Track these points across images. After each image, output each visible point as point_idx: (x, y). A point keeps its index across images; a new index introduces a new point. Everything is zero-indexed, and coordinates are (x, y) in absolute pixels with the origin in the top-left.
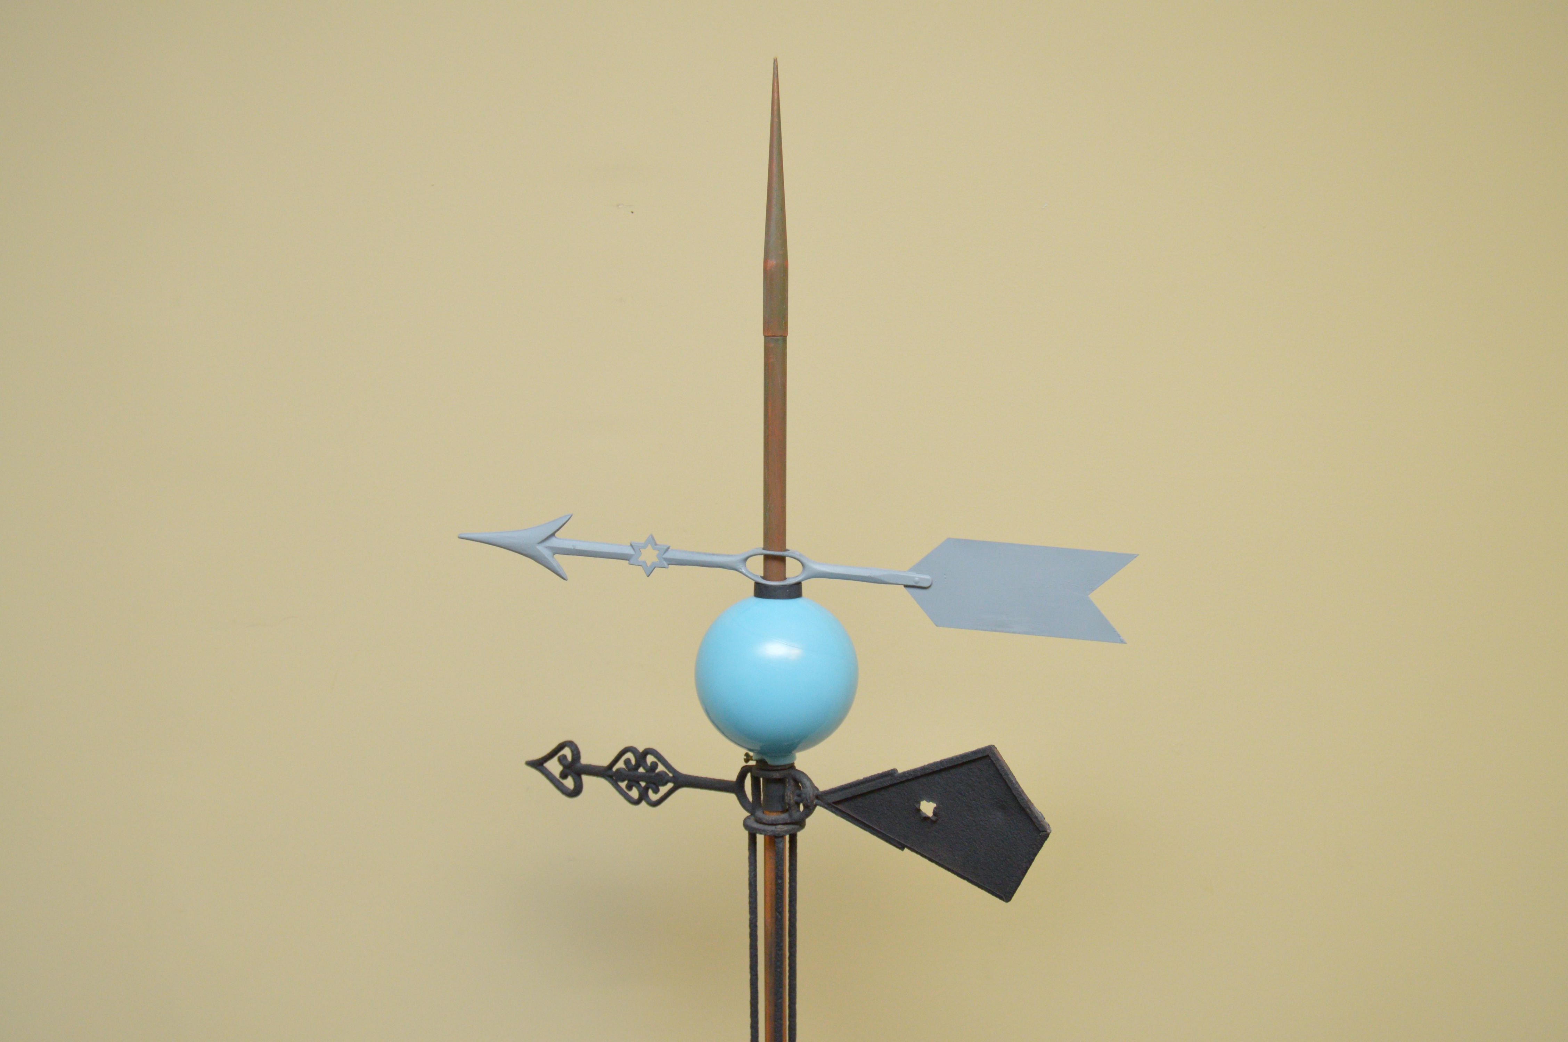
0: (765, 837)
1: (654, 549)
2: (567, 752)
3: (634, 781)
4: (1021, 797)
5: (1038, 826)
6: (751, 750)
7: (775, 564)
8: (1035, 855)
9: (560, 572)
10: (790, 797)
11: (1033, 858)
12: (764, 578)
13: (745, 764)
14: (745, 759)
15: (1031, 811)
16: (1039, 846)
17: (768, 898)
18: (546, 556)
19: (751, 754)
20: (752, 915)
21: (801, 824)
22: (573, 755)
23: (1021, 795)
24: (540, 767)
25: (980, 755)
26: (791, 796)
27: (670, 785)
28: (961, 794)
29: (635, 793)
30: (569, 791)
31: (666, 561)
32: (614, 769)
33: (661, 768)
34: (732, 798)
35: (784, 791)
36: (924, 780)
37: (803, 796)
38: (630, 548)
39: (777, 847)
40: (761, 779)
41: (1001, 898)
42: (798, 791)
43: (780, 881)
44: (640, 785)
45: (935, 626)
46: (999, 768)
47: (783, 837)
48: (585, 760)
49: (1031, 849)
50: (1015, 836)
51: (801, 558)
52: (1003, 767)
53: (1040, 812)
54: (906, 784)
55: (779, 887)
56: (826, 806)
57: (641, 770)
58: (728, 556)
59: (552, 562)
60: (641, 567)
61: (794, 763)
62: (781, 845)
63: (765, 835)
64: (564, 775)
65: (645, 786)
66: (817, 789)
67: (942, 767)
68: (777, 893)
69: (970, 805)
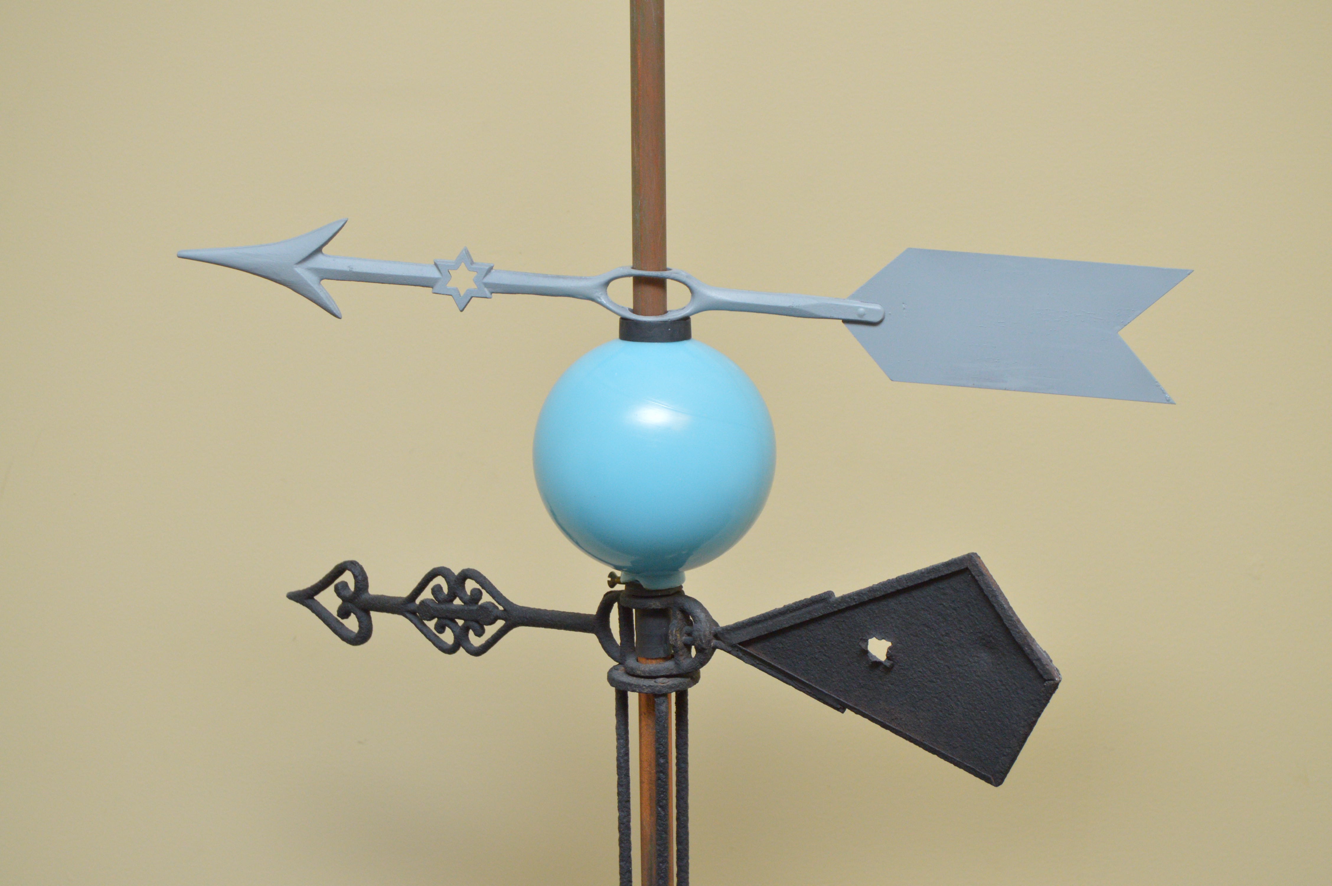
0: (640, 696)
1: (470, 269)
2: (348, 577)
3: (446, 618)
4: (1017, 630)
5: (1041, 672)
6: (617, 568)
7: (649, 292)
8: (1038, 715)
9: (332, 307)
10: (676, 636)
11: (1034, 719)
12: (634, 311)
13: (609, 589)
14: (608, 581)
15: (1032, 650)
16: (1044, 702)
17: (646, 786)
18: (309, 282)
19: (618, 573)
20: (623, 811)
21: (693, 676)
22: (357, 582)
23: (1017, 627)
24: (309, 602)
25: (954, 569)
26: (678, 635)
27: (500, 623)
28: (928, 627)
29: (448, 637)
30: (352, 635)
31: (487, 288)
32: (418, 601)
33: (486, 598)
34: (591, 640)
35: (668, 628)
36: (874, 607)
37: (696, 633)
38: (435, 269)
39: (658, 710)
40: (634, 610)
41: (988, 780)
42: (687, 628)
43: (662, 761)
44: (457, 623)
45: (890, 381)
46: (983, 587)
47: (666, 695)
48: (374, 589)
49: (1031, 707)
50: (1007, 687)
51: (689, 281)
52: (988, 585)
53: (1045, 652)
54: (847, 614)
55: (661, 770)
56: (730, 649)
57: (457, 602)
58: (580, 278)
59: (319, 291)
60: (451, 296)
61: (681, 587)
62: (663, 708)
63: (640, 693)
64: (344, 613)
65: (463, 625)
66: (717, 624)
67: (900, 588)
68: (659, 779)
69: (940, 642)
